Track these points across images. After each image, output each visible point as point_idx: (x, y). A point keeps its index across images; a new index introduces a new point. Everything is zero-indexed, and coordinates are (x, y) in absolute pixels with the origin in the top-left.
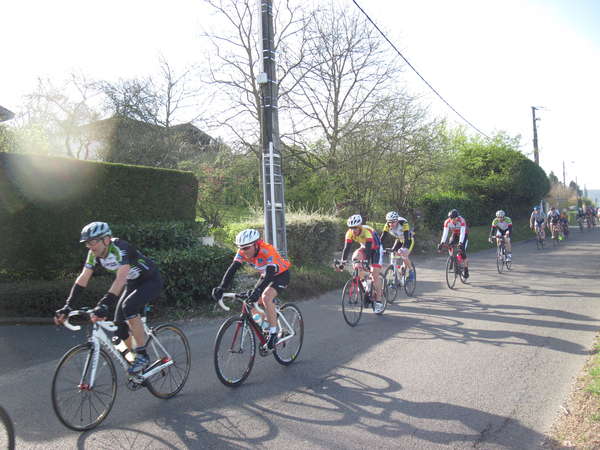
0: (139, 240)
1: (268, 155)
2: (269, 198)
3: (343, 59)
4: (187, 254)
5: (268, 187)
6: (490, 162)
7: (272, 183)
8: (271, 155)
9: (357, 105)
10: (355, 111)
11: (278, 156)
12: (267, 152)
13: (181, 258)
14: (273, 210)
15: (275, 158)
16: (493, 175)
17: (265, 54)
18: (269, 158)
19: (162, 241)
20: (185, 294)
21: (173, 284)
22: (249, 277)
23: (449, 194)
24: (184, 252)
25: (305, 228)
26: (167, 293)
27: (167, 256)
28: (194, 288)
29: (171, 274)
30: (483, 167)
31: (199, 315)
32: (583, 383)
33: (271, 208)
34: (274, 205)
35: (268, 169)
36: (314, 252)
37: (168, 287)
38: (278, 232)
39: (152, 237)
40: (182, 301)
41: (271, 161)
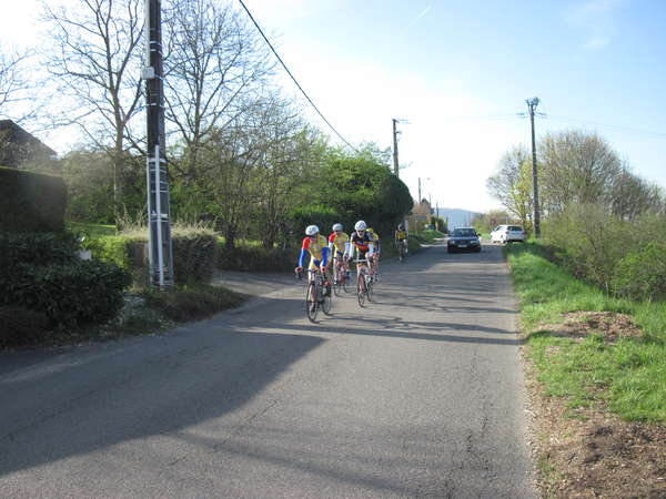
0: (11, 253)
1: (153, 160)
2: (154, 208)
3: (206, 58)
4: (69, 270)
5: (153, 196)
6: (359, 175)
7: (158, 191)
8: (157, 160)
9: (219, 109)
10: (216, 115)
11: (163, 161)
12: (152, 156)
13: (64, 275)
14: (159, 222)
15: (161, 163)
16: (363, 190)
17: (152, 46)
18: (154, 163)
19: (38, 255)
20: (69, 316)
21: (55, 304)
22: (134, 296)
23: (318, 209)
24: (66, 267)
25: (187, 242)
26: (47, 314)
27: (47, 273)
28: (78, 309)
29: (52, 292)
30: (351, 180)
31: (87, 339)
32: (534, 390)
33: (156, 218)
34: (160, 215)
35: (153, 175)
36: (196, 269)
37: (50, 308)
38: (164, 245)
39: (25, 251)
40: (65, 323)
41: (157, 166)
